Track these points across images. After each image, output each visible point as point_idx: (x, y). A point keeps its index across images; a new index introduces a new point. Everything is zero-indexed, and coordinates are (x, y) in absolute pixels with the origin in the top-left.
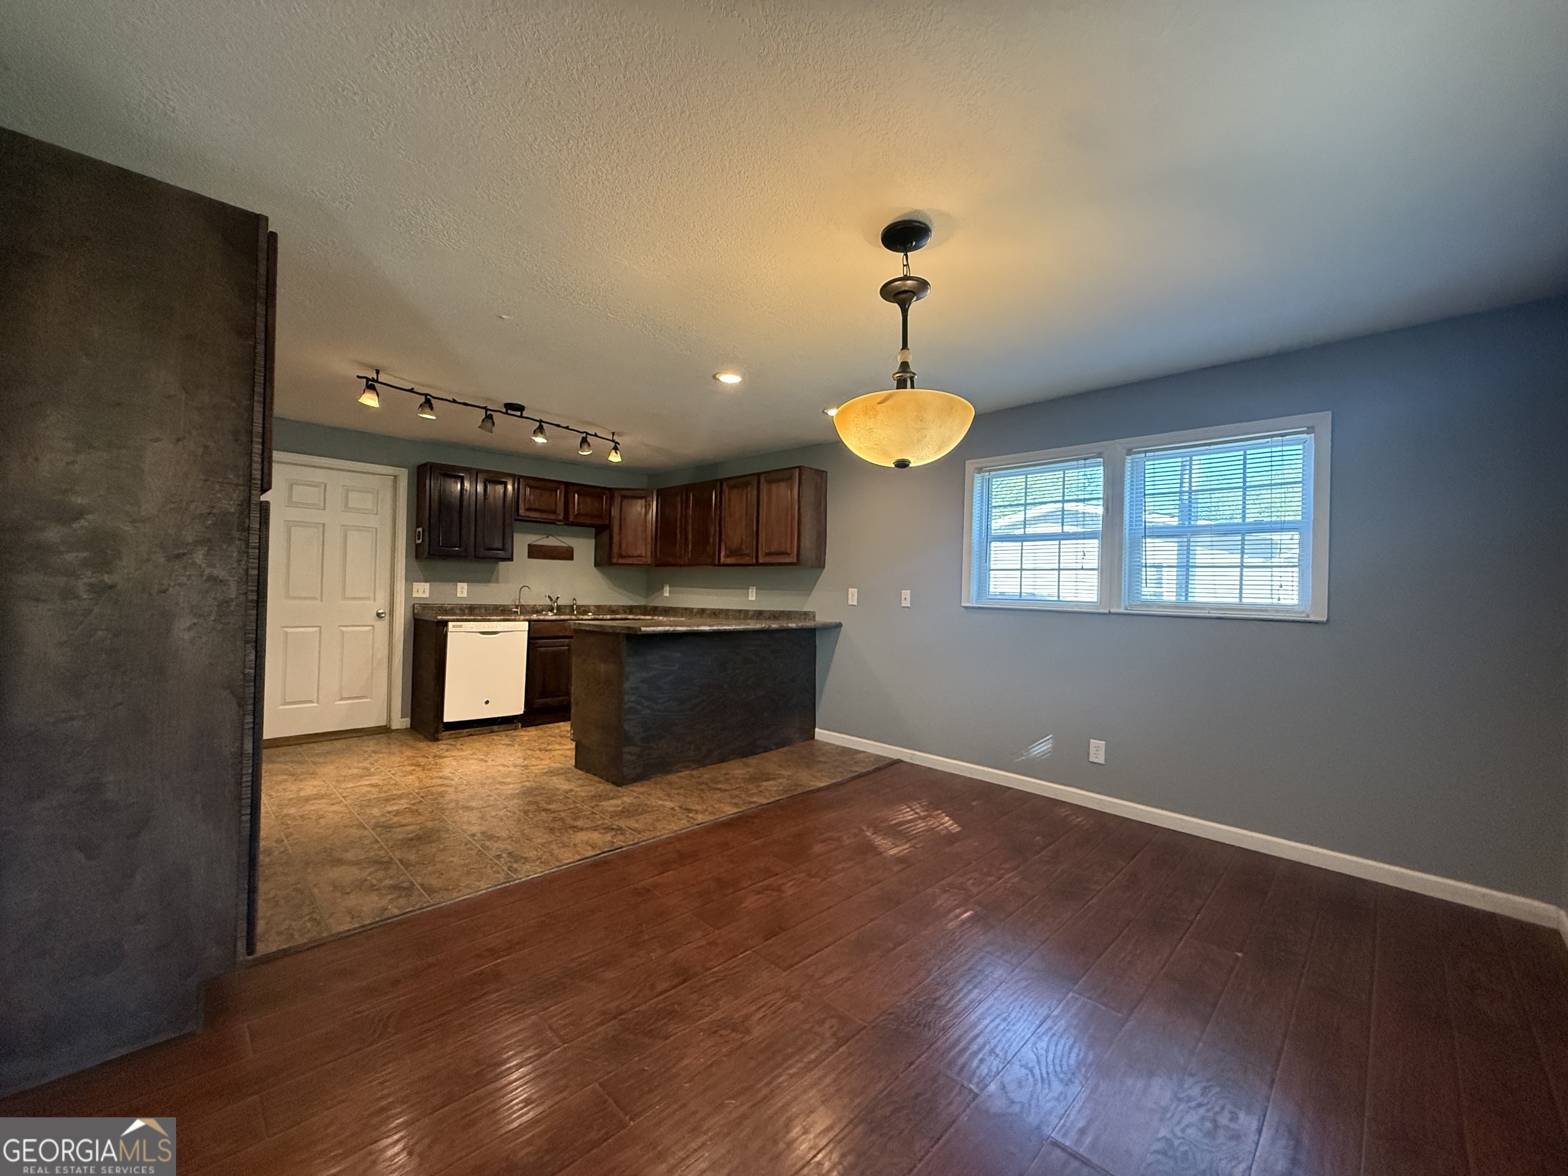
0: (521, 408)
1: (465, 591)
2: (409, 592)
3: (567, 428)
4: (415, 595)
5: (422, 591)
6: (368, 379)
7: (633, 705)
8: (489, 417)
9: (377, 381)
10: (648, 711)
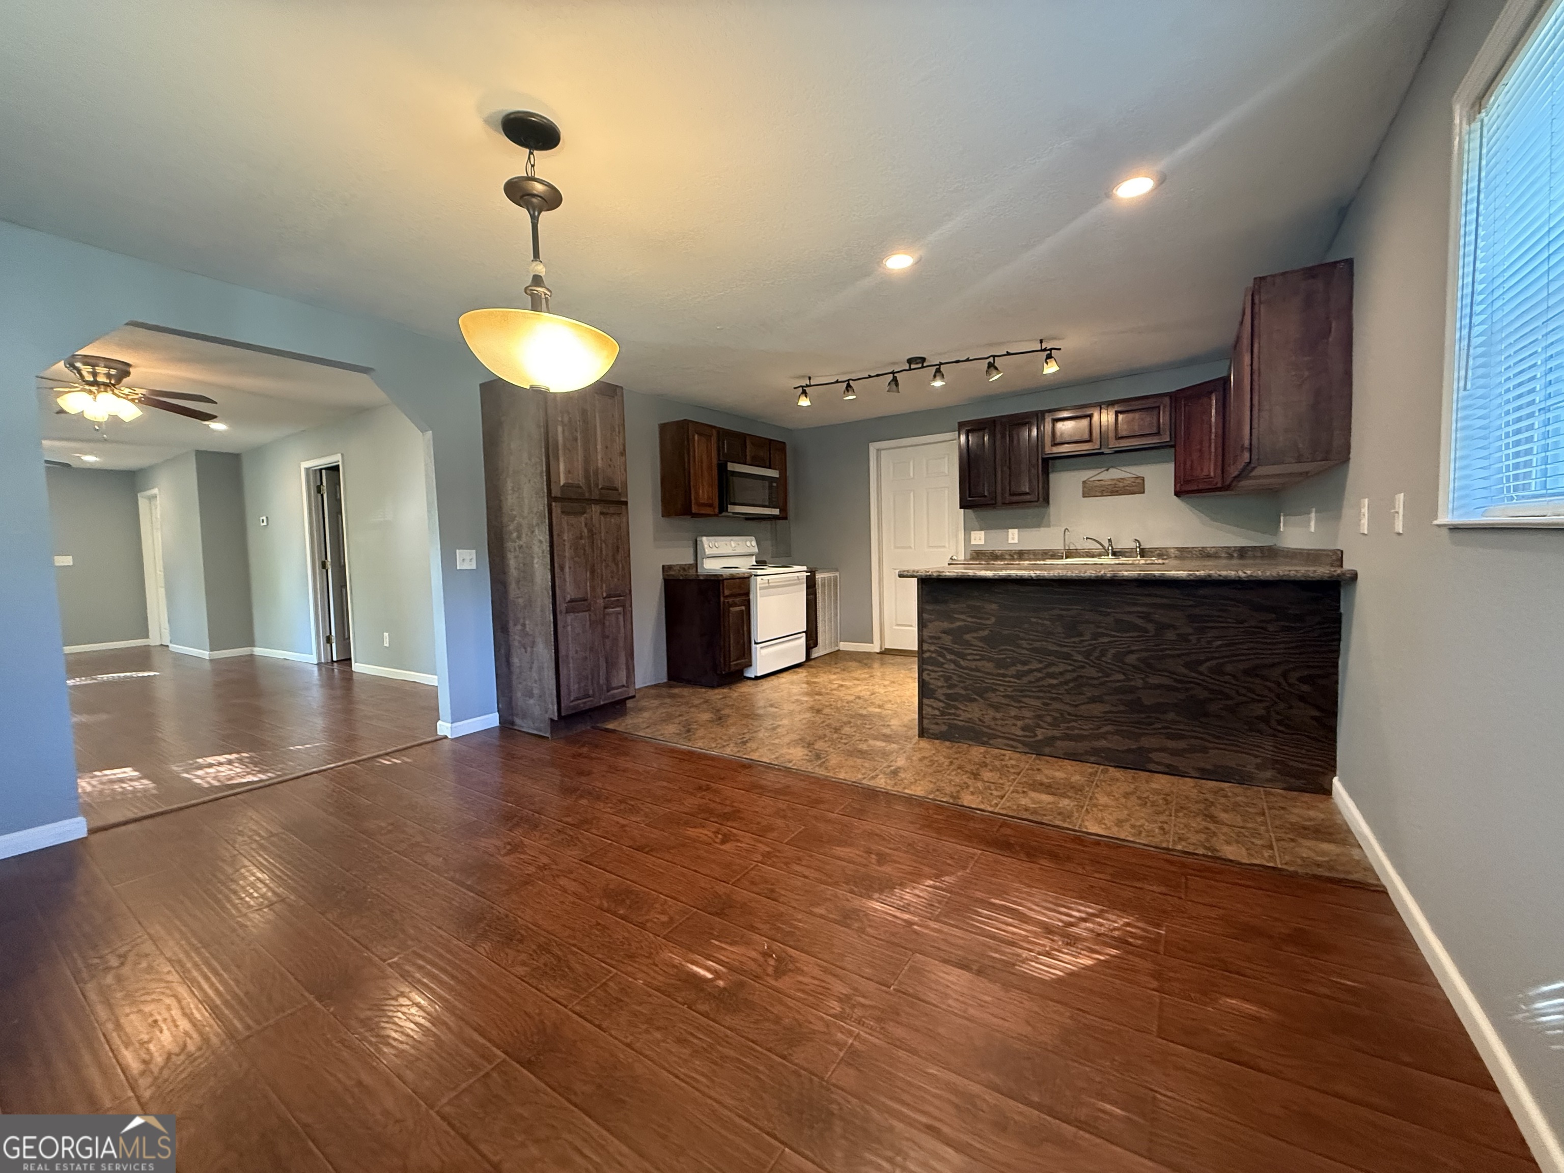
0: (923, 360)
1: (1016, 536)
2: (967, 540)
3: (968, 360)
4: (973, 542)
5: (979, 538)
6: (802, 387)
7: (934, 655)
8: (895, 380)
9: (810, 386)
10: (952, 666)
